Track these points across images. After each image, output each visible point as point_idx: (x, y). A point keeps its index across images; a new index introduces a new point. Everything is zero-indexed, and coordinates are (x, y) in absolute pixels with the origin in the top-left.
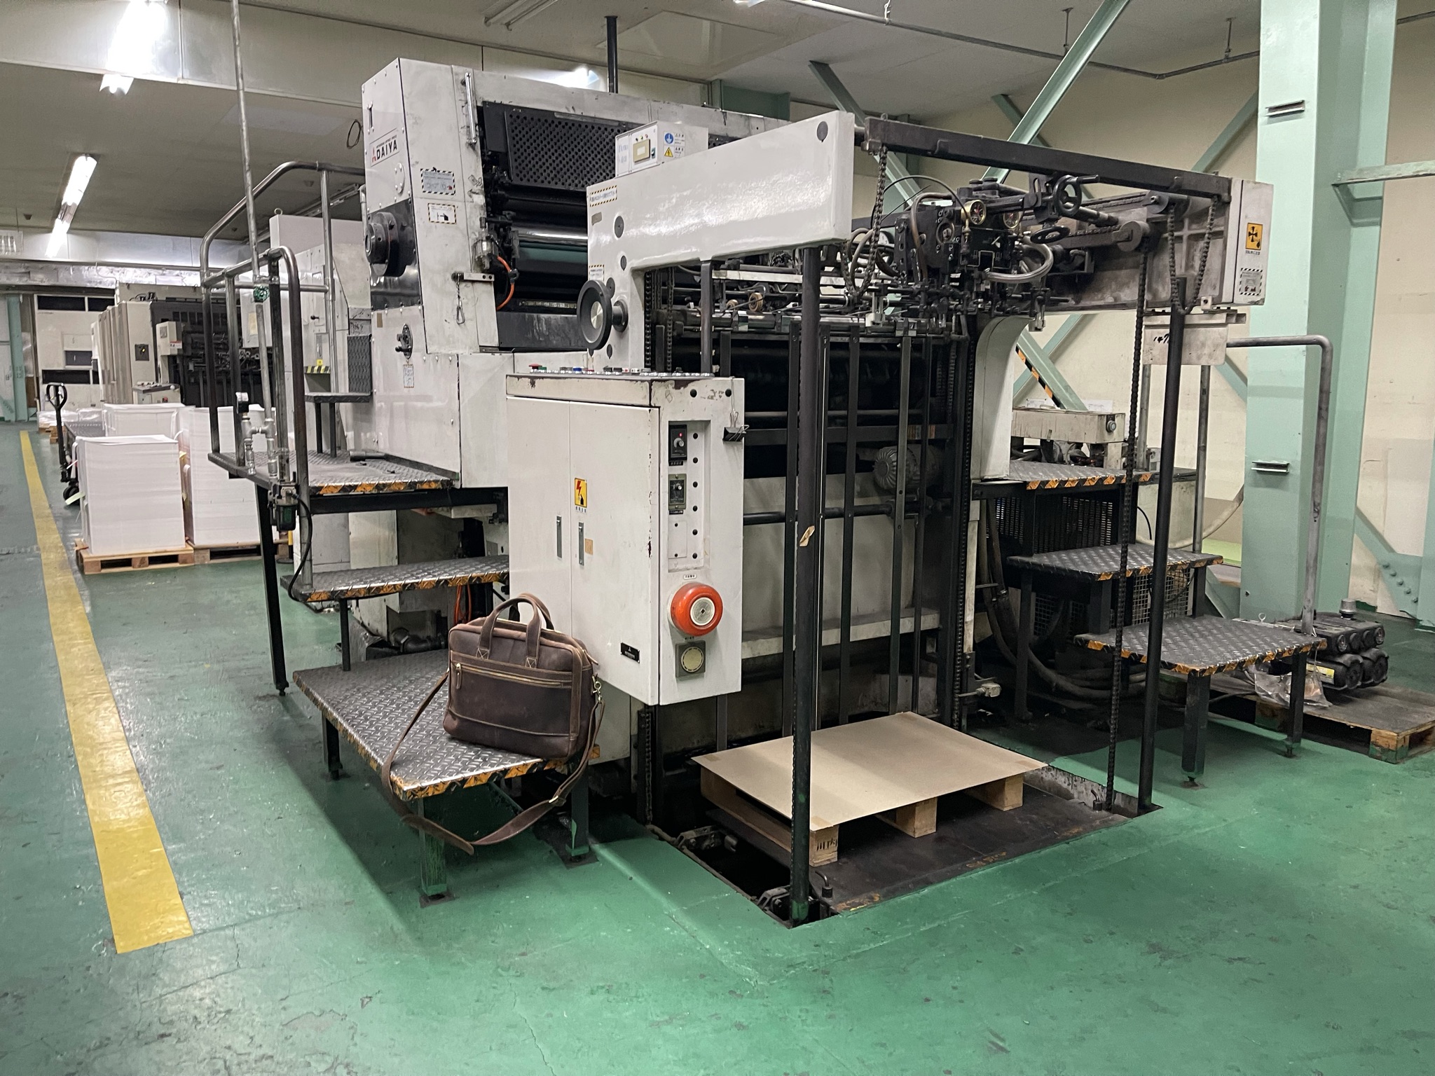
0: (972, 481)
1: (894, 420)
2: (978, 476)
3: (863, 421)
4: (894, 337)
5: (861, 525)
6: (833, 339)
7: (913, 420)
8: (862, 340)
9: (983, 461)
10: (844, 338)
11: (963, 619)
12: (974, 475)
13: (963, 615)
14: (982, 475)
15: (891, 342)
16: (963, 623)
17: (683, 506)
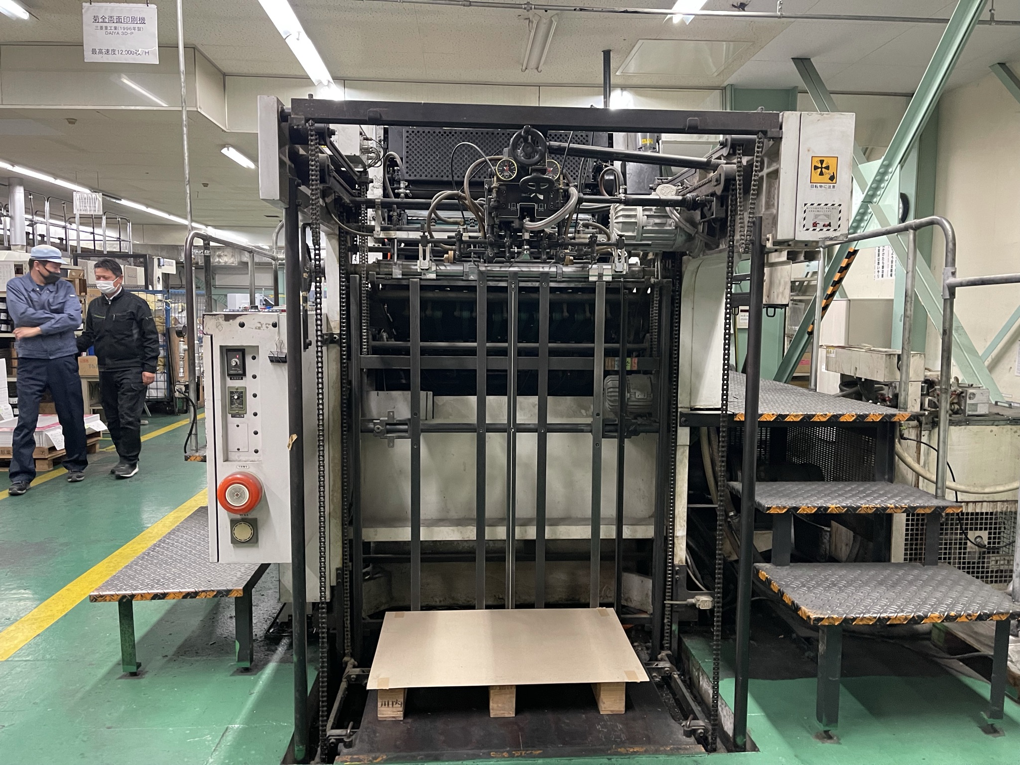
0: (679, 410)
1: (590, 353)
2: (688, 406)
3: (553, 353)
4: (588, 281)
5: (554, 441)
6: (522, 284)
7: (608, 353)
8: (552, 285)
9: (693, 392)
10: (534, 283)
11: (673, 533)
12: (683, 402)
13: (673, 529)
14: (692, 404)
15: (585, 286)
16: (673, 537)
17: (244, 412)
